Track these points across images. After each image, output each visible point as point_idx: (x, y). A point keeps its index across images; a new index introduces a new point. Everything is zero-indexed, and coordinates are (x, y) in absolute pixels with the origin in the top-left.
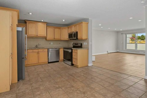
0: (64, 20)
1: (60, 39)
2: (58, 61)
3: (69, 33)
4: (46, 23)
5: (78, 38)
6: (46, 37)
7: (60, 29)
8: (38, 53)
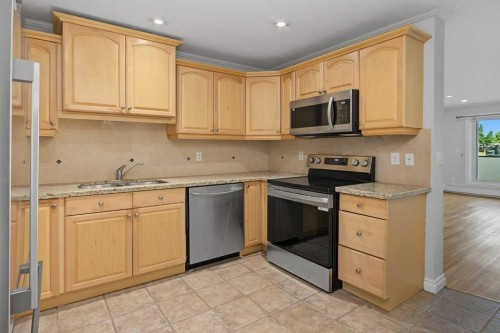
0: (281, 24)
1: (242, 132)
3: (292, 103)
4: (177, 43)
5: (360, 128)
6: (172, 122)
7: (243, 81)
8: (132, 214)
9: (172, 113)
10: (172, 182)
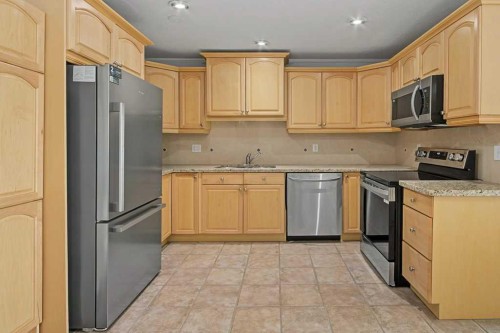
0: (357, 22)
1: (353, 126)
2: (336, 239)
3: (393, 94)
4: (285, 55)
5: (445, 118)
6: (284, 119)
7: (354, 76)
8: (243, 189)
9: (281, 112)
10: (278, 168)
